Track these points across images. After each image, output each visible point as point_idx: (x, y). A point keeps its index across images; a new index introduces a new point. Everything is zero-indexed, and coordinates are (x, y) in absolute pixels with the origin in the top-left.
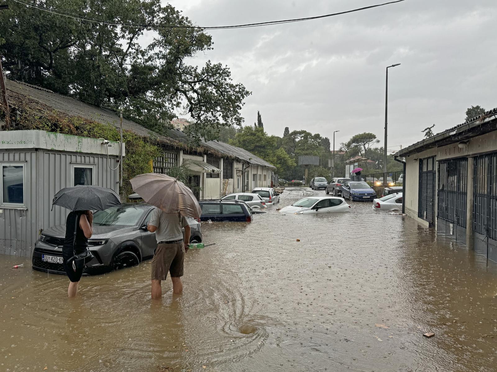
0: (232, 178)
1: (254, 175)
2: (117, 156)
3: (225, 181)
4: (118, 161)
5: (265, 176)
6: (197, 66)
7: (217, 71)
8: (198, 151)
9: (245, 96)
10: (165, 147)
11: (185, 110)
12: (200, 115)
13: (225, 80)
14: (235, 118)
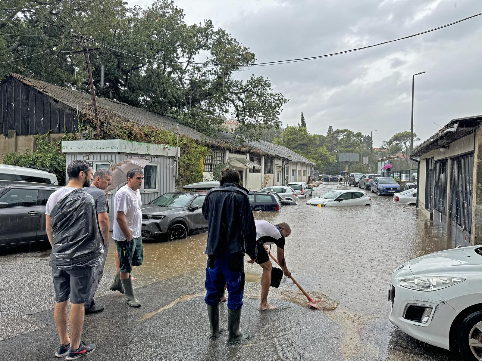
0: (272, 173)
1: (294, 171)
2: (174, 157)
3: (266, 176)
4: (175, 161)
5: (304, 171)
6: (242, 80)
7: (259, 83)
8: (242, 150)
9: (283, 103)
10: (214, 148)
11: (233, 115)
12: (244, 120)
13: (266, 90)
14: (274, 122)
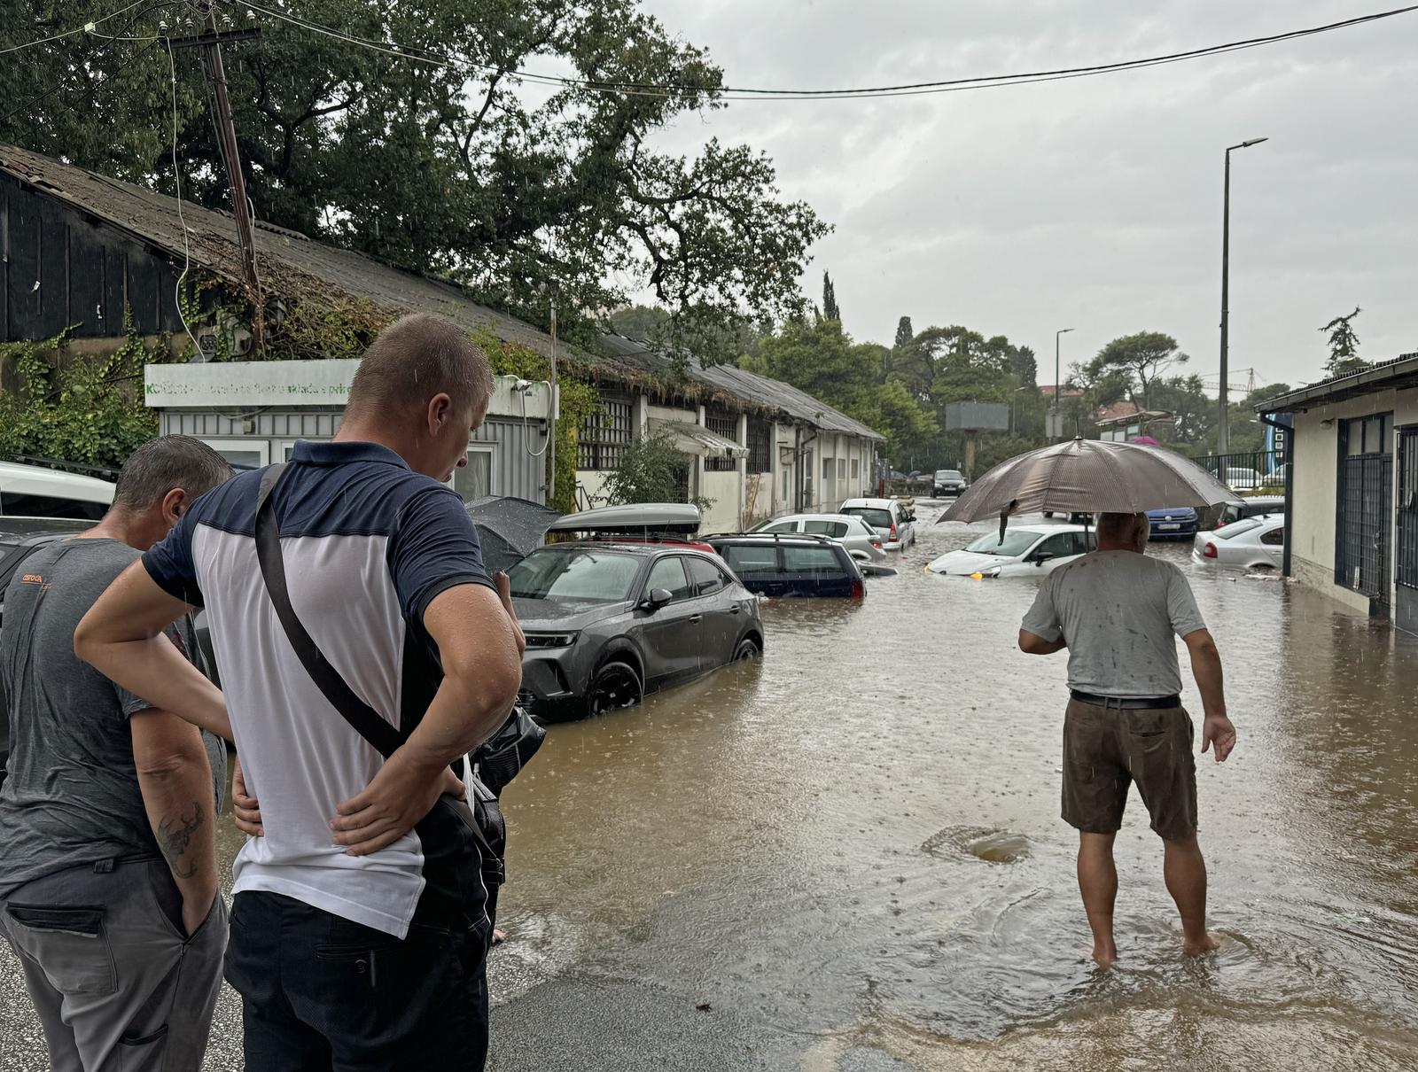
0: (768, 470)
1: (826, 461)
2: (542, 421)
3: (752, 479)
4: (544, 434)
5: (855, 463)
6: (684, 157)
7: (736, 167)
9: (813, 235)
13: (759, 190)
